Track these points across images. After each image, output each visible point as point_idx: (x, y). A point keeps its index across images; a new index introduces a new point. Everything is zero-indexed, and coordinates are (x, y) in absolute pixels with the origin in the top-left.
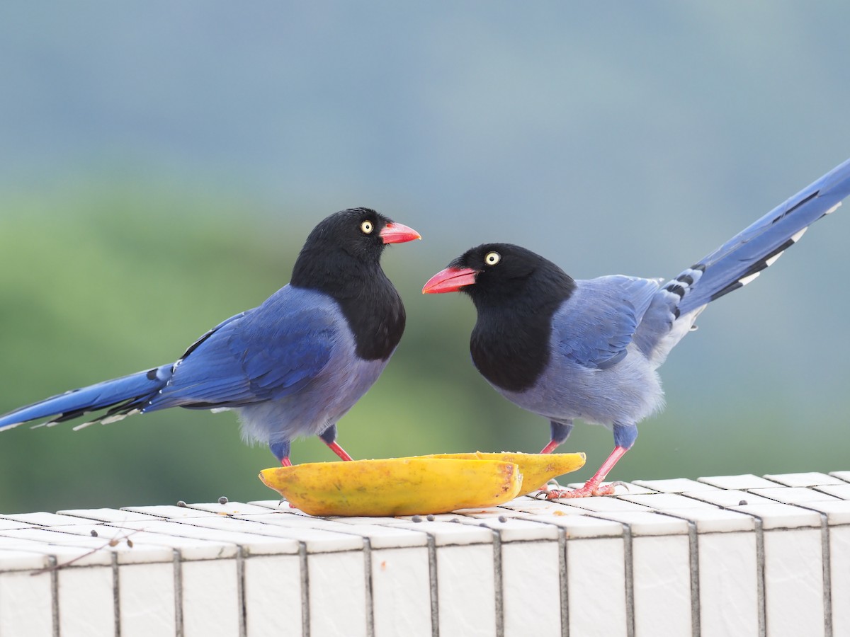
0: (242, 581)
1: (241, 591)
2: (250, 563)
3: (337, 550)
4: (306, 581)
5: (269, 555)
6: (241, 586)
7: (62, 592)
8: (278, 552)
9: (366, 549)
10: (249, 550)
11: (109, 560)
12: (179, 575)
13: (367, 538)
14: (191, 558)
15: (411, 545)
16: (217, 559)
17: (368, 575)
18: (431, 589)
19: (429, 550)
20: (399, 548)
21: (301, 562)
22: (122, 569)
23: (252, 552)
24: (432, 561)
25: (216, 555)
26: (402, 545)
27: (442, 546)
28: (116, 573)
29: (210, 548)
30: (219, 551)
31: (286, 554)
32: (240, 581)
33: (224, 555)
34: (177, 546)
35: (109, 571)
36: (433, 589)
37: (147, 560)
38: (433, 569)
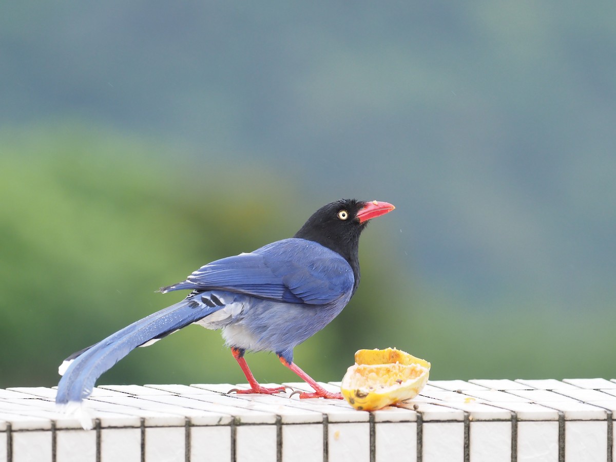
0: (234, 442)
1: (233, 449)
2: (240, 429)
3: (303, 422)
4: (280, 444)
5: (254, 424)
6: (233, 445)
7: (103, 445)
8: (261, 422)
9: (324, 422)
10: (240, 419)
11: (139, 424)
12: (188, 436)
13: (326, 414)
14: (198, 424)
15: (358, 421)
16: (217, 425)
17: (325, 441)
18: (371, 453)
19: (370, 425)
20: (349, 422)
21: (277, 429)
22: (147, 430)
23: (243, 421)
24: (372, 433)
25: (216, 423)
26: (351, 421)
27: (379, 422)
28: (143, 433)
29: (212, 418)
30: (218, 420)
31: (267, 424)
32: (233, 442)
33: (222, 423)
34: (188, 415)
35: (139, 431)
36: (372, 453)
37: (166, 425)
38: (372, 439)
